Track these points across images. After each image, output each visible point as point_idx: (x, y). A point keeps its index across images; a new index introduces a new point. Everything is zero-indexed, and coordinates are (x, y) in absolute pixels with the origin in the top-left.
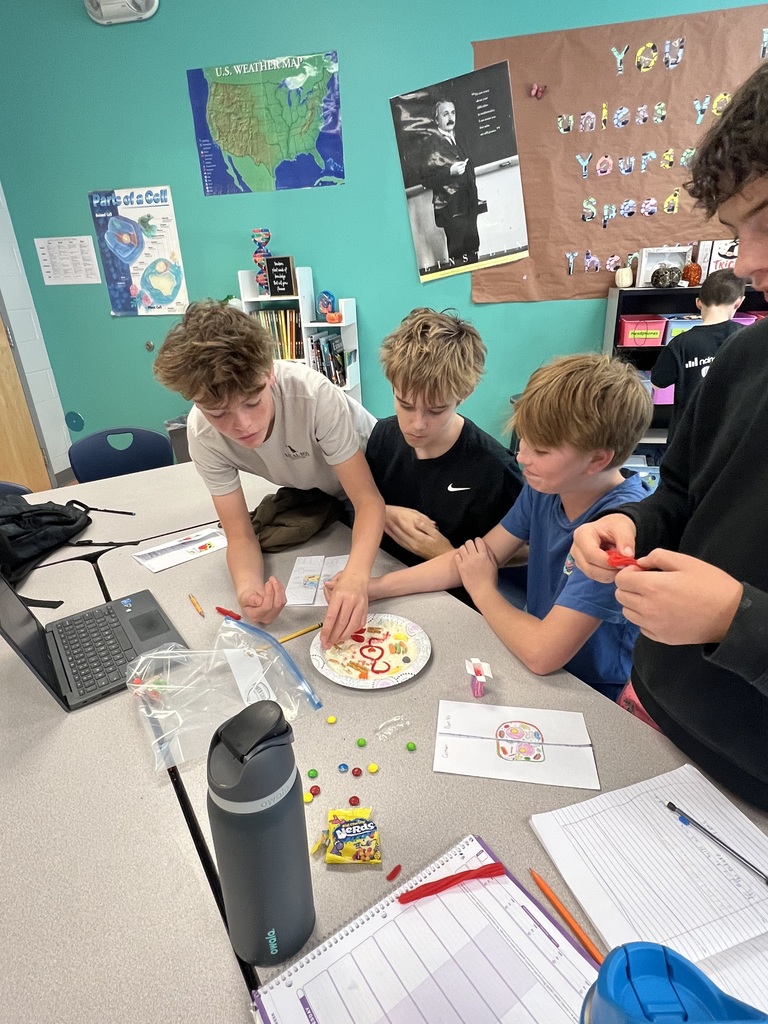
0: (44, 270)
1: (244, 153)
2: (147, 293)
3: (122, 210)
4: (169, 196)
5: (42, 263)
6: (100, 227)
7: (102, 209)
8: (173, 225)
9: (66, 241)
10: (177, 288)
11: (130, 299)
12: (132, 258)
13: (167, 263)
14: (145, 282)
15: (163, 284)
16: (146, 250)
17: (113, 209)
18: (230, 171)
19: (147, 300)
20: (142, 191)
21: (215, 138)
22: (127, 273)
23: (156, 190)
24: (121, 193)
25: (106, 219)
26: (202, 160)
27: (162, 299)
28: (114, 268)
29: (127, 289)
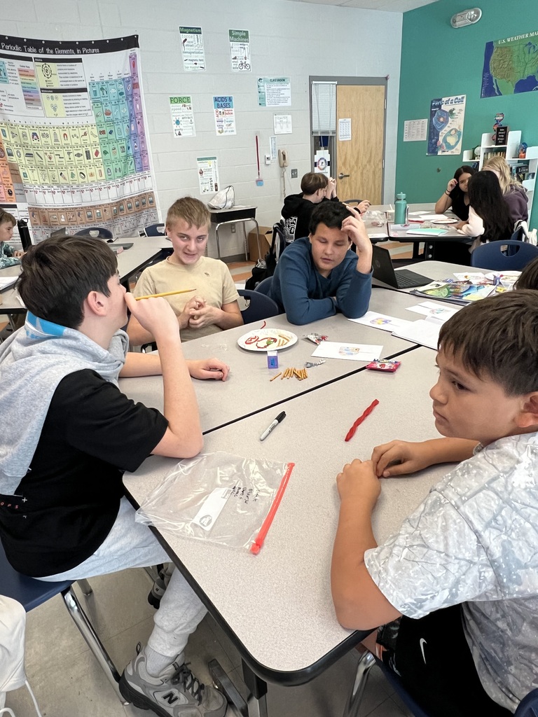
0: (405, 134)
1: (503, 77)
2: (444, 145)
3: (443, 107)
4: (465, 100)
5: (405, 132)
6: (433, 114)
7: (435, 107)
8: (463, 113)
9: (416, 121)
10: (458, 142)
11: (436, 148)
12: (441, 129)
13: (456, 130)
14: (445, 140)
15: (451, 140)
16: (448, 125)
17: (439, 106)
18: (495, 86)
19: (443, 148)
20: (453, 98)
21: (491, 72)
22: (438, 135)
23: (460, 97)
24: (444, 99)
25: (436, 111)
26: (483, 81)
27: (450, 147)
28: (433, 133)
29: (436, 143)
